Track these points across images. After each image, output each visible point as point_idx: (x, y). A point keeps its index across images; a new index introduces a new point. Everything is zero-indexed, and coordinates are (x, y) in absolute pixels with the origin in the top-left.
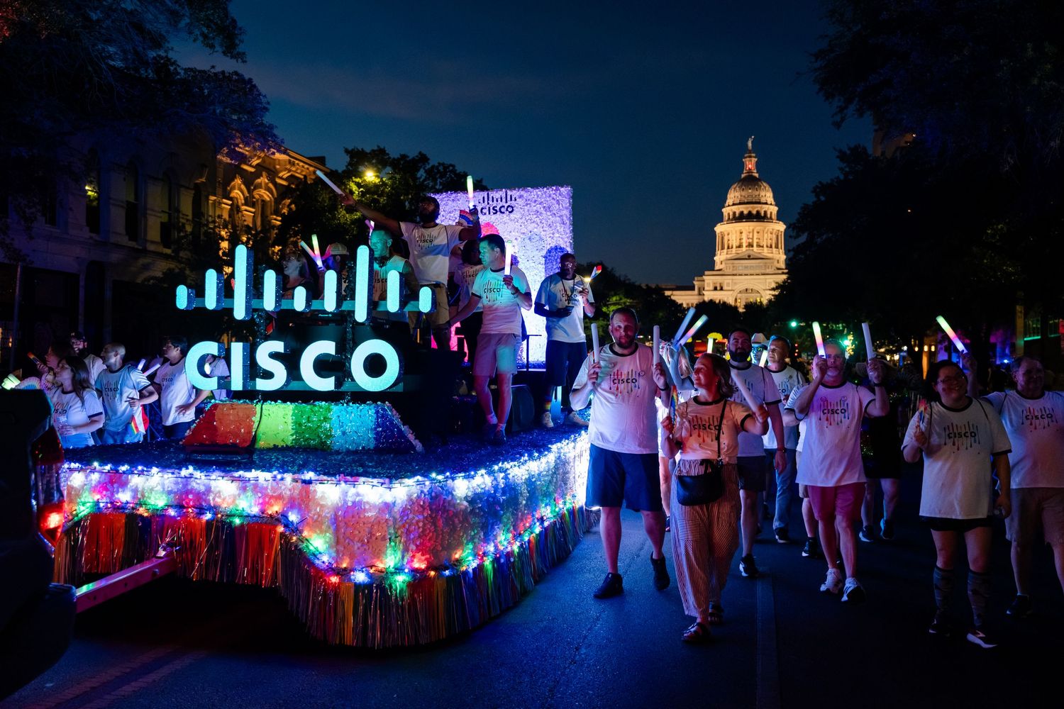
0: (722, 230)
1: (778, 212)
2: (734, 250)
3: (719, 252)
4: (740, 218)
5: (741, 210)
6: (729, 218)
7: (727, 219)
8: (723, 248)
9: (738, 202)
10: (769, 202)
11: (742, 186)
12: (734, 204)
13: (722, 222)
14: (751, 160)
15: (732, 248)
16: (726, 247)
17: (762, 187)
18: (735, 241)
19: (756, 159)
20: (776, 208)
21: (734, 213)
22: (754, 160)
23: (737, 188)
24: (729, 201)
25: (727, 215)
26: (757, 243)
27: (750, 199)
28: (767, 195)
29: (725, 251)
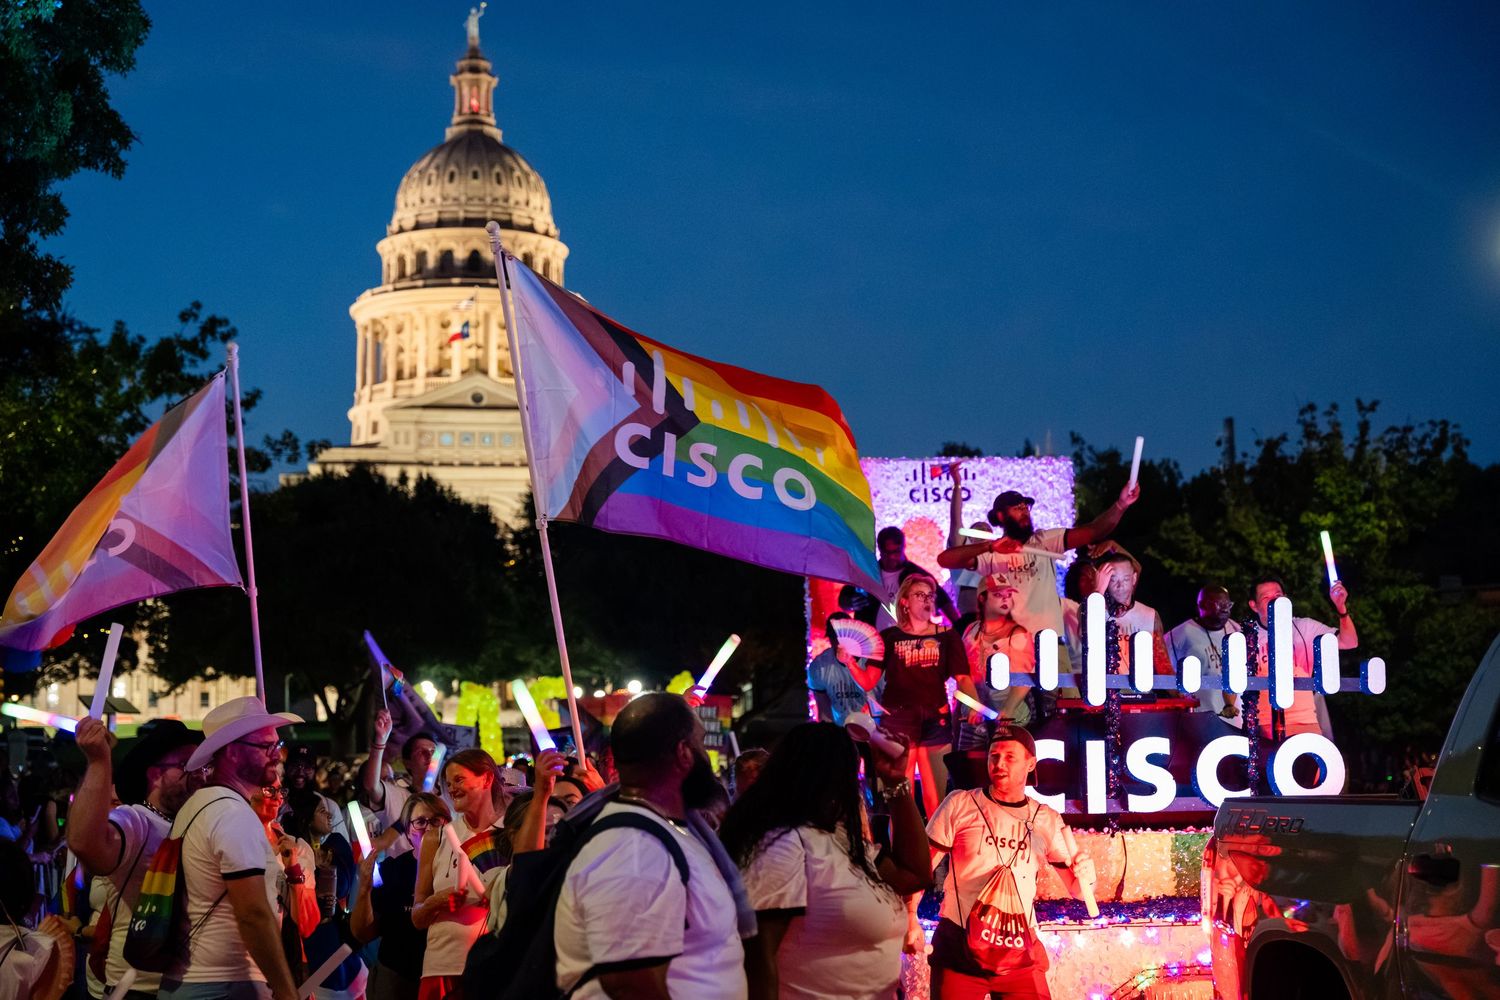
0: (378, 314)
1: (567, 262)
2: (420, 383)
3: (367, 389)
4: (444, 271)
5: (446, 245)
6: (402, 275)
7: (394, 273)
8: (379, 377)
9: (434, 217)
10: (540, 227)
11: (447, 163)
12: (418, 226)
13: (379, 283)
14: (476, 84)
15: (413, 375)
16: (391, 372)
17: (517, 173)
18: (421, 355)
19: (495, 82)
20: (562, 251)
21: (421, 256)
22: (488, 82)
23: (432, 171)
24: (405, 212)
25: (394, 262)
26: (501, 364)
27: (475, 211)
28: (534, 203)
29: (388, 385)
